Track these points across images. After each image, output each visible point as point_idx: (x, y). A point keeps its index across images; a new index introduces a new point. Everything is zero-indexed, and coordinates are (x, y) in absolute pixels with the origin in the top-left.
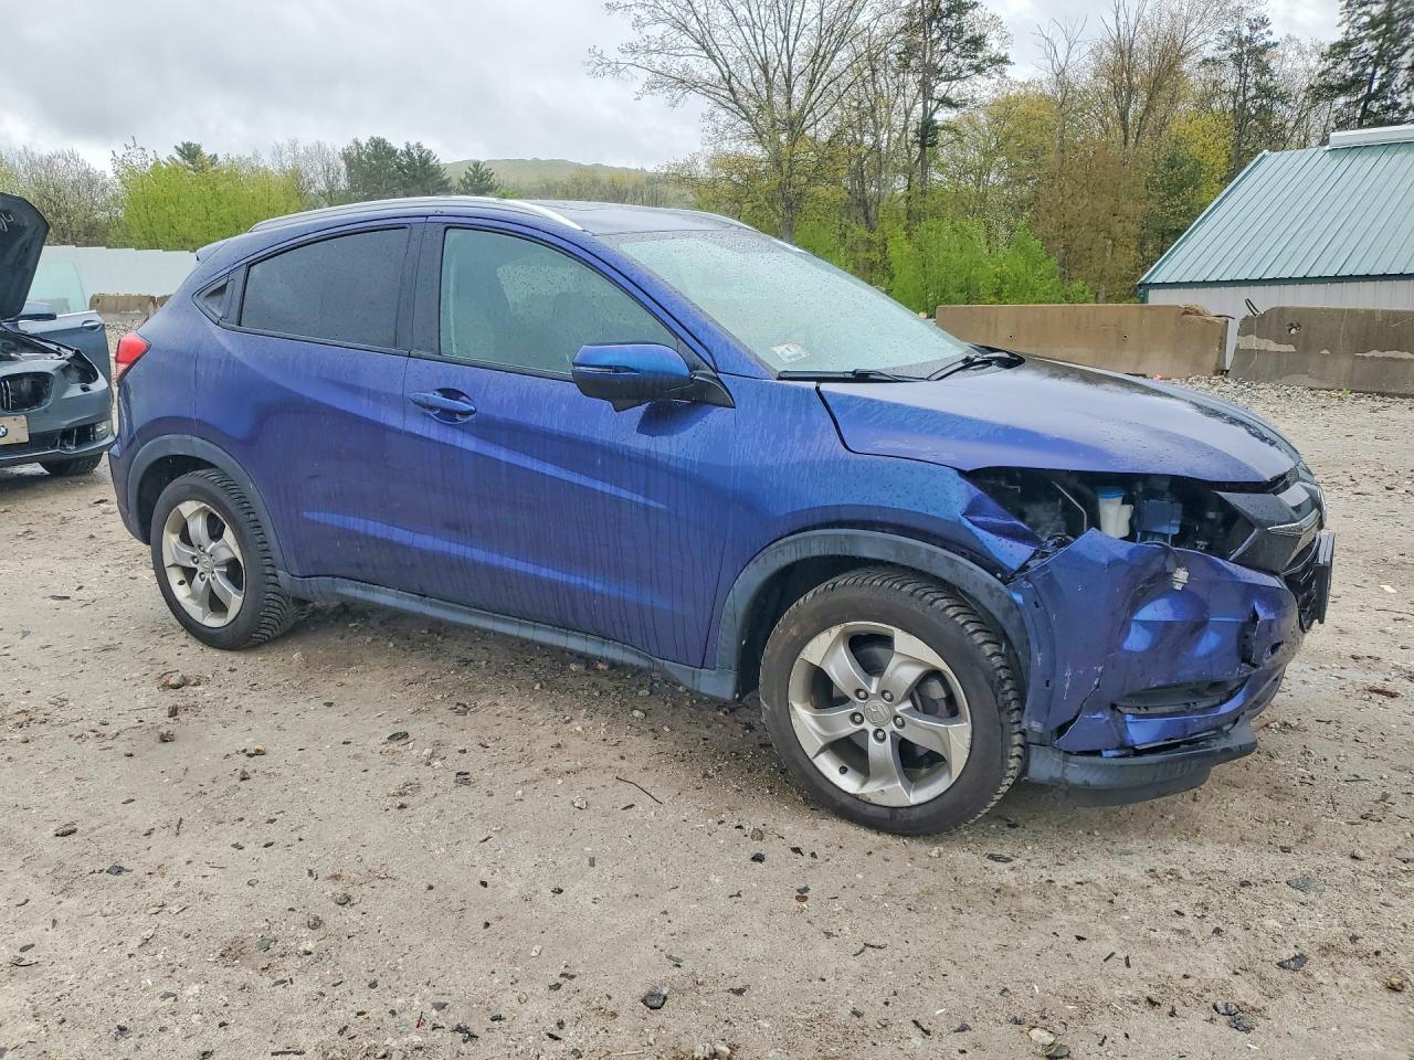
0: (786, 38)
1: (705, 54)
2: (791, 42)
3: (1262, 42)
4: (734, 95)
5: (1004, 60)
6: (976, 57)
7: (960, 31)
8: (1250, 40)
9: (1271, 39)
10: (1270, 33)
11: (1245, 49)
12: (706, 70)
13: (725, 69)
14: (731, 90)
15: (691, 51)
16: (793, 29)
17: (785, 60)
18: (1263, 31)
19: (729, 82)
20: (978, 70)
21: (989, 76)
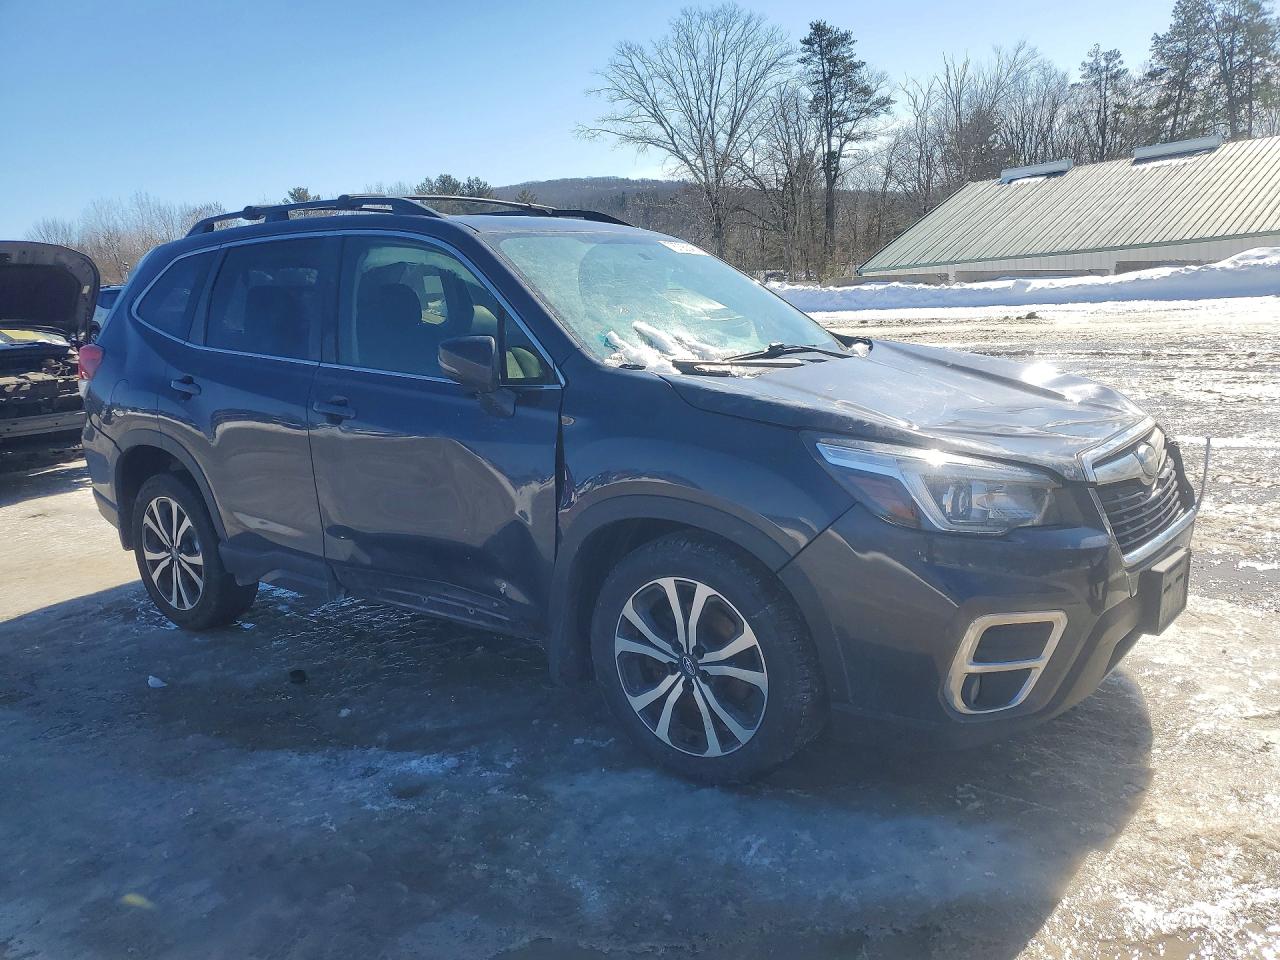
0: (709, 106)
1: (653, 120)
2: (713, 106)
3: (1115, 70)
4: (676, 147)
5: (885, 102)
6: (865, 101)
7: (850, 85)
8: (1107, 69)
10: (1121, 62)
11: (1104, 76)
12: (657, 131)
13: (669, 130)
14: (674, 144)
15: (644, 118)
16: (714, 101)
17: (709, 122)
18: (1117, 61)
19: (672, 138)
20: (868, 112)
21: (877, 115)
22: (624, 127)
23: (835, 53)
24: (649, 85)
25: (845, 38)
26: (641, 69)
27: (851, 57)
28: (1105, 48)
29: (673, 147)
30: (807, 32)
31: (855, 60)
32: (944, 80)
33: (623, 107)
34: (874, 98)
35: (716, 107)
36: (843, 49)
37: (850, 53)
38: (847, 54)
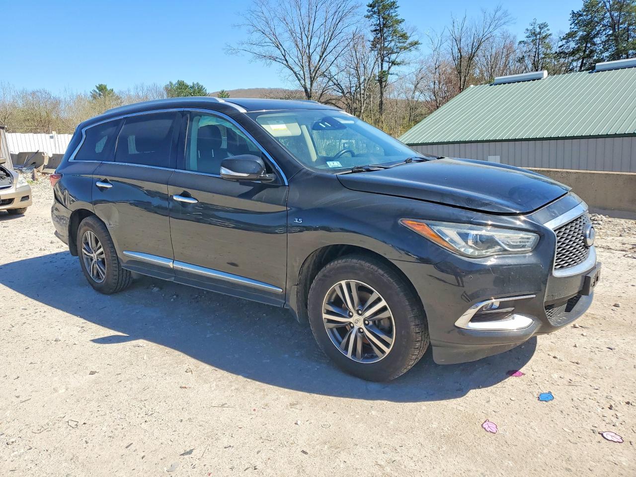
1: (273, 45)
3: (545, 34)
5: (416, 43)
6: (404, 42)
7: (395, 31)
8: (540, 34)
9: (549, 32)
11: (538, 37)
12: (277, 53)
13: (283, 52)
14: (286, 60)
15: (268, 44)
17: (307, 47)
18: (546, 29)
19: (284, 56)
20: (405, 48)
21: (411, 51)
22: (257, 49)
23: (387, 13)
24: (272, 24)
25: (393, 4)
26: (267, 14)
27: (397, 16)
28: (539, 22)
29: (285, 62)
31: (399, 18)
32: (451, 28)
33: (256, 36)
34: (408, 41)
35: (311, 38)
36: (392, 11)
37: (396, 14)
38: (393, 14)
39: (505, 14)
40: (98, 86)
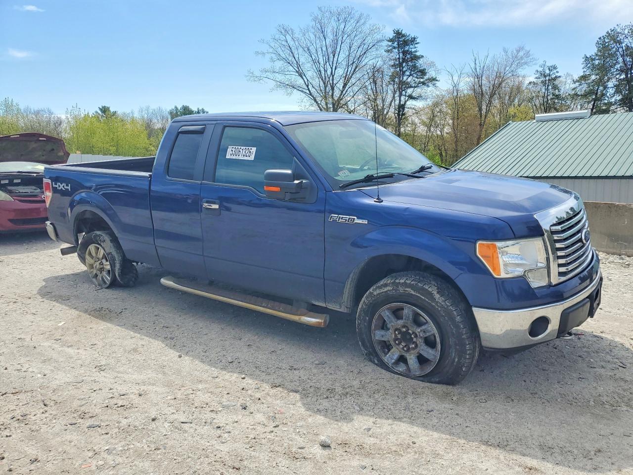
0: (332, 68)
1: (297, 74)
2: (334, 68)
3: (554, 76)
4: (310, 92)
5: (433, 80)
6: (422, 78)
7: (415, 67)
8: (549, 75)
9: (558, 75)
10: (557, 72)
11: (547, 78)
12: (300, 82)
13: (306, 80)
14: (309, 89)
15: (292, 73)
16: (335, 65)
17: (331, 77)
18: (555, 71)
19: (308, 86)
20: (424, 83)
21: (428, 86)
22: (280, 77)
23: (407, 49)
24: (296, 53)
25: (413, 40)
26: (291, 43)
27: (416, 51)
28: (549, 64)
29: (308, 92)
30: (391, 35)
31: (418, 54)
32: (473, 65)
33: (279, 64)
34: (426, 77)
35: (335, 69)
36: (411, 46)
37: (415, 49)
38: (413, 50)
39: (527, 54)
40: (101, 107)
